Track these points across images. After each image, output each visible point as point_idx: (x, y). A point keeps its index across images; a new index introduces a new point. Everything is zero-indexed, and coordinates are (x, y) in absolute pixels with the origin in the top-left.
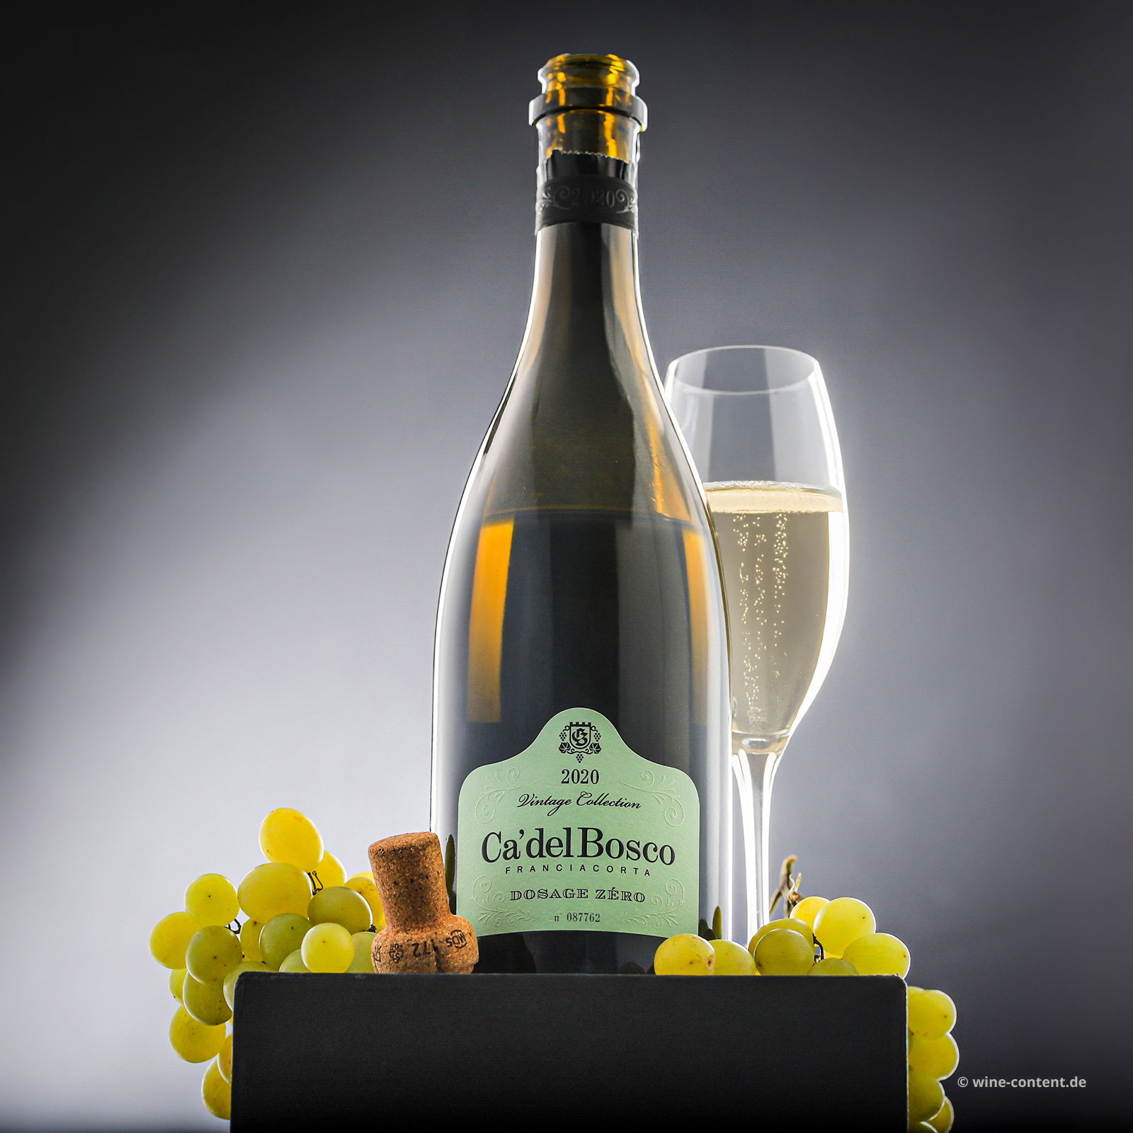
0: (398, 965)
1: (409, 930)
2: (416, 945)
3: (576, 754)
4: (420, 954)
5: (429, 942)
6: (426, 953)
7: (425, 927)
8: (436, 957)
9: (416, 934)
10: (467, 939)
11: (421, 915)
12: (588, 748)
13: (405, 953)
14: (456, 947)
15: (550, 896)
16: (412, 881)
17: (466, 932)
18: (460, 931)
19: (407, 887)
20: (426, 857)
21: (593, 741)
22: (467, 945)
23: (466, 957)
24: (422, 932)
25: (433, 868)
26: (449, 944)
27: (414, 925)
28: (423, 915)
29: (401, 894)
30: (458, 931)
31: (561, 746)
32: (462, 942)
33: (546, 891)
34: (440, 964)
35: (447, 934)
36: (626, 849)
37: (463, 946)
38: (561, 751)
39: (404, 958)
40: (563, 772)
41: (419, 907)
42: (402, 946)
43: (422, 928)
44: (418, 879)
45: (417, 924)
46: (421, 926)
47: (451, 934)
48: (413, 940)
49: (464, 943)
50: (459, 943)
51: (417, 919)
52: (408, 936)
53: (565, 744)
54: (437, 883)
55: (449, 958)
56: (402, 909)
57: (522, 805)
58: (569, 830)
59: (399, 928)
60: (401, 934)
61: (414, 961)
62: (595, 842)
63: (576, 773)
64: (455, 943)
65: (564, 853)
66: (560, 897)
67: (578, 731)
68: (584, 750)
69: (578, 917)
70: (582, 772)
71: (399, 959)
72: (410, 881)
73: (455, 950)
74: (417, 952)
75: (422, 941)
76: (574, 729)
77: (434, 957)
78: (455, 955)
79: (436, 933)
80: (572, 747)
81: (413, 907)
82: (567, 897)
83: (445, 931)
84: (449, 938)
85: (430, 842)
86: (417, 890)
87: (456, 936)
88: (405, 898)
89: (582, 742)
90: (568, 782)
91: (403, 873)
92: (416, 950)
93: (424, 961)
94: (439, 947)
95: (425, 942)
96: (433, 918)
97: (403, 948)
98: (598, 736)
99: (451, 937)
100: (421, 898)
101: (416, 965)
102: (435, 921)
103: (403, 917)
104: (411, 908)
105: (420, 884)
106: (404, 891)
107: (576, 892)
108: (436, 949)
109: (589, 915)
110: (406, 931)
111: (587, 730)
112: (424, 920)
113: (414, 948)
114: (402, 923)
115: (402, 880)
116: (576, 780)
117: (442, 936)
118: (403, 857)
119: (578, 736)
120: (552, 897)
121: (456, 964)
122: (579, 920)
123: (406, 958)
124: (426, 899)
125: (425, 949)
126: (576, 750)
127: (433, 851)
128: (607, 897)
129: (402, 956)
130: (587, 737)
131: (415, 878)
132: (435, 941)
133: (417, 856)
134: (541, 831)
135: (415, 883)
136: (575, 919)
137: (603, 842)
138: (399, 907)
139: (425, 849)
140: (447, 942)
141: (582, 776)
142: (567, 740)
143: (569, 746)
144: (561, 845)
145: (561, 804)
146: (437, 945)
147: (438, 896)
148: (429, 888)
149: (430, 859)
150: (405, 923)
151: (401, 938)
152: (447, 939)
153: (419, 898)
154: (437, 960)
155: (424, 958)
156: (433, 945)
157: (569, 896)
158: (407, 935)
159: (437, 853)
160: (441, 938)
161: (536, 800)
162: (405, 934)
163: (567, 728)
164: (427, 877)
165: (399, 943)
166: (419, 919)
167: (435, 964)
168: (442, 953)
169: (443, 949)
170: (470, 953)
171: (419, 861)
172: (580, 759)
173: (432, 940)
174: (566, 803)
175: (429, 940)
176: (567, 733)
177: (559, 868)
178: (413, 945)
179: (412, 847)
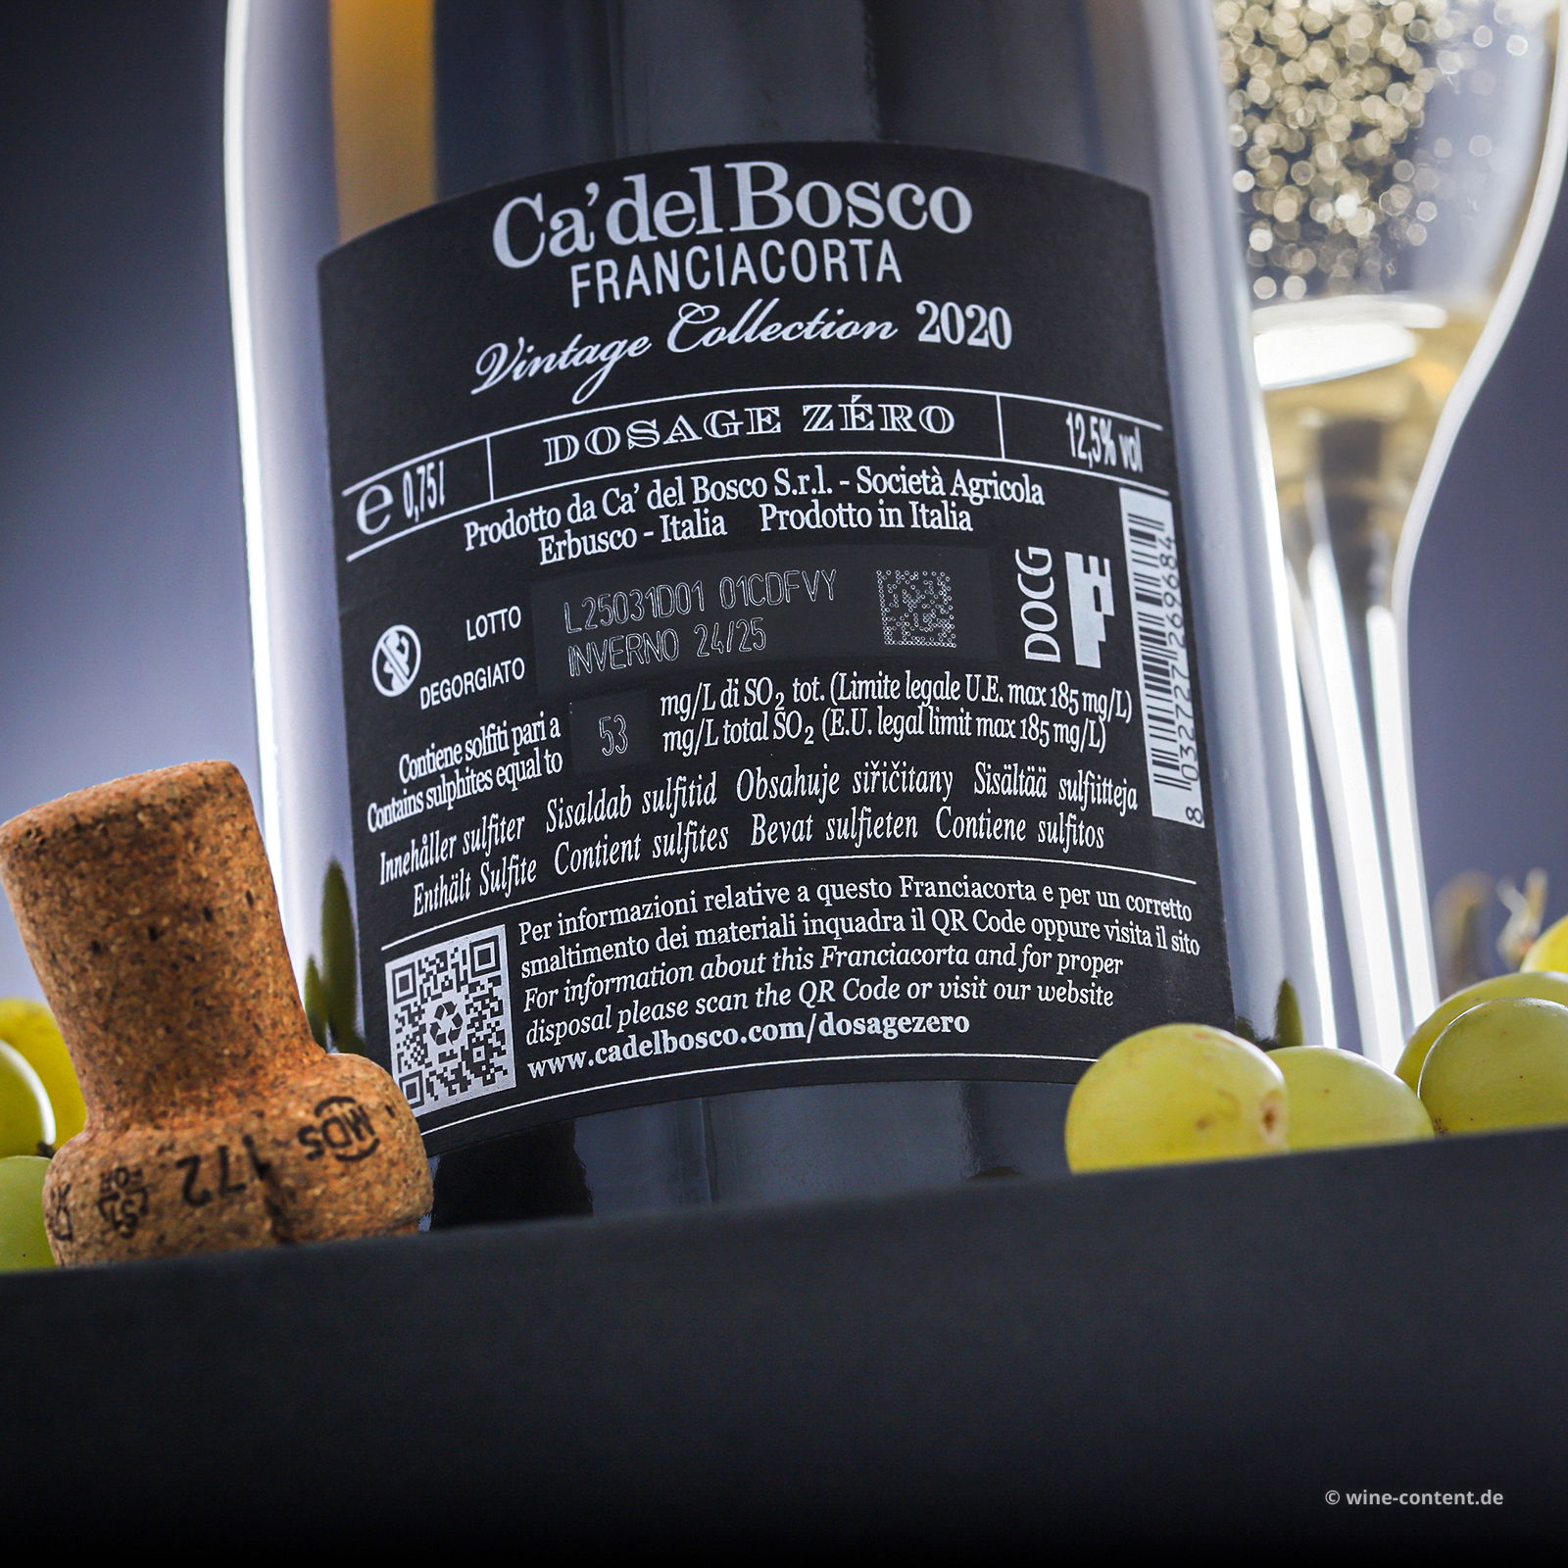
0: (132, 1243)
1: (164, 1114)
2: (192, 1162)
4: (206, 1197)
5: (237, 1149)
6: (230, 1189)
7: (221, 1098)
8: (267, 1201)
9: (191, 1125)
10: (379, 1128)
11: (201, 1056)
13: (153, 1199)
14: (340, 1158)
16: (154, 934)
17: (371, 1101)
18: (350, 1100)
19: (137, 959)
20: (197, 841)
22: (381, 1148)
23: (379, 1191)
24: (211, 1114)
25: (229, 882)
26: (308, 1150)
27: (178, 1095)
28: (210, 1055)
29: (119, 984)
30: (340, 1100)
32: (360, 1137)
34: (288, 1223)
35: (302, 1114)
37: (364, 1154)
39: (151, 1217)
41: (190, 1026)
42: (139, 1173)
43: (209, 1103)
44: (173, 926)
45: (189, 1088)
46: (205, 1095)
47: (318, 1112)
48: (178, 1147)
49: (369, 1141)
50: (348, 1143)
51: (188, 1073)
52: (161, 1137)
54: (247, 934)
55: (316, 1198)
56: (130, 1040)
59: (126, 1114)
60: (135, 1134)
61: (189, 1221)
64: (333, 1145)
71: (133, 1222)
72: (145, 932)
73: (336, 1167)
74: (197, 1188)
75: (210, 1148)
77: (260, 1202)
78: (339, 1186)
79: (261, 1115)
81: (168, 1030)
83: (291, 1105)
84: (310, 1128)
85: (208, 786)
86: (175, 966)
87: (335, 1120)
88: (135, 1000)
91: (121, 910)
92: (191, 1179)
93: (225, 1218)
94: (276, 1162)
95: (223, 1151)
96: (249, 1065)
97: (147, 1179)
99: (317, 1122)
100: (196, 991)
101: (197, 1238)
102: (253, 1072)
103: (137, 1070)
104: (161, 1032)
105: (184, 942)
106: (129, 975)
108: (263, 1169)
110: (152, 1119)
112: (215, 1071)
113: (182, 1174)
114: (135, 1092)
115: (118, 934)
117: (282, 1122)
118: (111, 849)
121: (344, 1220)
123: (159, 1213)
124: (215, 997)
125: (225, 1176)
127: (222, 821)
129: (144, 1210)
131: (166, 921)
132: (258, 1141)
133: (163, 841)
135: (165, 939)
138: (119, 1037)
139: (189, 815)
140: (304, 1142)
146: (268, 1154)
147: (259, 983)
148: (220, 955)
149: (216, 849)
150: (147, 1091)
151: (138, 1143)
152: (303, 1132)
153: (185, 996)
154: (274, 1210)
155: (222, 1209)
156: (253, 1157)
158: (157, 1134)
159: (240, 826)
160: (279, 1128)
162: (150, 1131)
164: (208, 914)
165: (132, 1162)
166: (195, 1070)
167: (268, 1225)
168: (288, 1182)
169: (292, 1170)
170: (396, 1176)
171: (173, 857)
173: (248, 1141)
175: (238, 1138)
178: (181, 1164)
179: (139, 806)
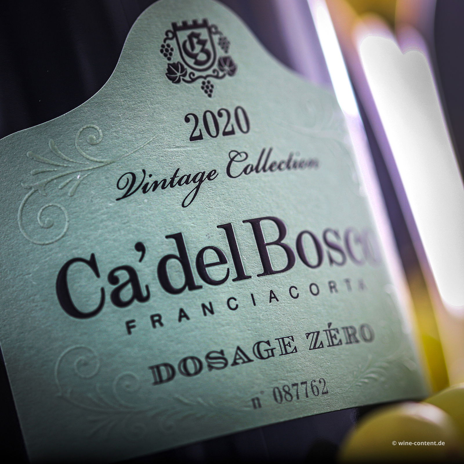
3: (199, 83)
12: (215, 67)
15: (230, 361)
21: (220, 53)
31: (169, 70)
33: (222, 352)
36: (325, 248)
38: (173, 80)
40: (187, 120)
53: (175, 66)
57: (125, 196)
58: (228, 228)
62: (277, 243)
63: (209, 116)
65: (233, 274)
66: (250, 360)
67: (190, 37)
68: (210, 72)
69: (293, 392)
70: (220, 115)
76: (183, 35)
80: (189, 70)
82: (262, 358)
89: (202, 57)
90: (200, 137)
98: (224, 44)
107: (275, 344)
109: (309, 385)
111: (204, 34)
116: (213, 131)
119: (193, 48)
120: (235, 363)
122: (295, 398)
126: (197, 74)
128: (326, 343)
130: (208, 46)
134: (178, 238)
136: (288, 397)
137: (290, 240)
141: (222, 121)
142: (176, 58)
143: (183, 69)
144: (223, 260)
145: (201, 181)
157: (265, 354)
161: (150, 181)
163: (170, 35)
172: (208, 89)
174: (209, 177)
176: (173, 43)
177: (233, 304)
